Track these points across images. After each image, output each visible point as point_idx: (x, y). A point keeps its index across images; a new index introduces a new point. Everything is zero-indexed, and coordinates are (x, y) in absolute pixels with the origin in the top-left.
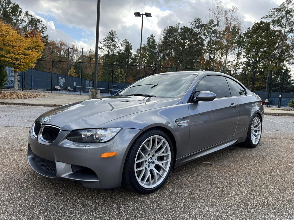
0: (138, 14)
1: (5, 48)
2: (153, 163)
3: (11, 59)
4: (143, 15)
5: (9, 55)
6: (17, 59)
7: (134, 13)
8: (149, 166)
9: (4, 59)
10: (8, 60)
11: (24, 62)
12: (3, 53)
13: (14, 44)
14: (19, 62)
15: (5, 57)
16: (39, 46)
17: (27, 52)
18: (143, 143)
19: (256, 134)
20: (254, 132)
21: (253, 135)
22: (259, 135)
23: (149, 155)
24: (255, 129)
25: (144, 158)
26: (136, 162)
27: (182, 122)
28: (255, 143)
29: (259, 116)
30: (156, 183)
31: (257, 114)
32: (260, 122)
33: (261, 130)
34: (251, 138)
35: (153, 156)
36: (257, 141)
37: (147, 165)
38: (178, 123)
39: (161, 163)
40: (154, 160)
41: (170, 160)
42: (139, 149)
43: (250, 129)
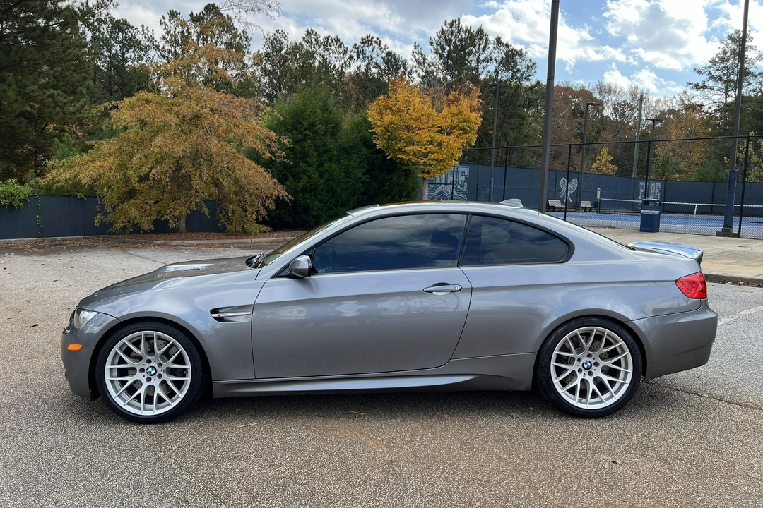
1: (404, 134)
2: (160, 376)
3: (414, 155)
5: (407, 149)
6: (426, 155)
8: (149, 380)
9: (401, 156)
10: (407, 158)
11: (434, 160)
12: (400, 145)
13: (417, 124)
14: (425, 160)
15: (405, 152)
16: (465, 121)
17: (438, 137)
18: (124, 340)
19: (605, 378)
20: (597, 373)
21: (590, 379)
22: (622, 384)
23: (149, 361)
24: (602, 363)
25: (130, 363)
26: (108, 366)
27: (230, 314)
28: (589, 405)
29: (617, 328)
30: (154, 411)
31: (594, 319)
32: (620, 344)
33: (630, 370)
34: (558, 386)
35: (160, 365)
36: (607, 401)
37: (146, 377)
38: (216, 315)
39: (170, 379)
40: (162, 373)
41: (188, 378)
42: (116, 349)
43: (545, 360)
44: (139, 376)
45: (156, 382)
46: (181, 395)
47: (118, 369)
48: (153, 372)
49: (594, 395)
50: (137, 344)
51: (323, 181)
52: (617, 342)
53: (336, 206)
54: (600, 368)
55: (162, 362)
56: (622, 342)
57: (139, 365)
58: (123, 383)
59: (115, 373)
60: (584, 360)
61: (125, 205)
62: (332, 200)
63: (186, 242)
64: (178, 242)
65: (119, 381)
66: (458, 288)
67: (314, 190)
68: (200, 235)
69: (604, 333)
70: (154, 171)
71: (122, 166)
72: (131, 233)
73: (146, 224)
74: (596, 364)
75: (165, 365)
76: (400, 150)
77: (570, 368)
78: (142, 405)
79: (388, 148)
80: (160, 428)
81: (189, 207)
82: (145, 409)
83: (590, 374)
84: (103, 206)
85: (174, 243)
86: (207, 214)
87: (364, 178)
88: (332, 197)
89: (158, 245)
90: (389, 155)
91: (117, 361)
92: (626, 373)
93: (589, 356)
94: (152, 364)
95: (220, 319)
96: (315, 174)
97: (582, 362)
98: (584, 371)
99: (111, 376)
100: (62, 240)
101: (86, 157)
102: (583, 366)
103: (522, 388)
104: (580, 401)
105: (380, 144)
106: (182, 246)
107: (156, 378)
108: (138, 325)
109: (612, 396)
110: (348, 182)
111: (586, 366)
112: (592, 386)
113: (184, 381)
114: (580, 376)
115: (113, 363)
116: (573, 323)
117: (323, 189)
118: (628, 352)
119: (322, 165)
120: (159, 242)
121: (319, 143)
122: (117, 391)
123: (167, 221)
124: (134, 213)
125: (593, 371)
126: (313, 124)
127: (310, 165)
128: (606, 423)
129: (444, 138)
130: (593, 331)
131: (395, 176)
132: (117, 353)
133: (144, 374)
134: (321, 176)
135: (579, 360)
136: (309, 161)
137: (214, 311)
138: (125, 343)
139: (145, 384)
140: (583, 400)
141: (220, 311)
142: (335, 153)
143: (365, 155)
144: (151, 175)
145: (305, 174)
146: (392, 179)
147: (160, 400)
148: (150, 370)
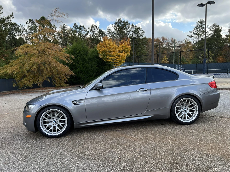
0: (201, 5)
1: (108, 53)
3: (112, 60)
4: (206, 4)
5: (110, 58)
6: (115, 59)
7: (197, 5)
10: (110, 61)
11: (118, 61)
13: (112, 50)
14: (115, 61)
15: (109, 59)
16: (126, 49)
17: (119, 54)
18: (45, 113)
19: (191, 113)
20: (188, 111)
21: (186, 114)
22: (195, 114)
23: (53, 119)
24: (189, 109)
25: (47, 120)
26: (40, 121)
27: (78, 102)
28: (186, 121)
29: (193, 98)
30: (56, 134)
31: (187, 96)
32: (194, 102)
33: (198, 110)
34: (177, 116)
35: (57, 120)
36: (191, 119)
37: (53, 124)
38: (74, 103)
39: (60, 124)
40: (57, 122)
41: (66, 123)
42: (42, 115)
43: (173, 109)
44: (50, 124)
45: (56, 125)
46: (64, 128)
47: (43, 122)
48: (55, 122)
49: (188, 118)
50: (49, 113)
51: (84, 69)
52: (193, 102)
53: (89, 77)
54: (189, 110)
55: (57, 119)
56: (195, 102)
57: (50, 120)
58: (45, 126)
59: (43, 123)
60: (184, 108)
61: (23, 80)
62: (88, 75)
63: (43, 90)
64: (41, 91)
65: (44, 126)
66: (147, 90)
67: (82, 72)
68: (47, 88)
69: (189, 100)
70: (32, 68)
71: (21, 68)
72: (25, 89)
73: (30, 85)
74: (188, 109)
75: (58, 120)
76: (107, 58)
77: (180, 111)
78: (52, 132)
79: (103, 58)
80: (59, 139)
81: (43, 79)
82: (53, 134)
83: (186, 112)
84: (15, 81)
85: (40, 91)
86: (49, 81)
87: (97, 68)
88: (88, 74)
89: (35, 92)
90: (104, 60)
91: (43, 119)
92: (196, 111)
93: (185, 107)
94: (54, 120)
95: (75, 104)
96: (82, 67)
97: (183, 109)
98: (184, 111)
99: (42, 124)
100: (3, 93)
101: (9, 66)
102: (184, 110)
103: (167, 118)
104: (184, 120)
105: (101, 57)
106: (42, 91)
107: (56, 124)
108: (49, 108)
109: (193, 118)
110: (92, 69)
111: (185, 110)
112: (187, 116)
113: (65, 124)
114: (183, 113)
115: (42, 120)
116: (181, 97)
117: (85, 71)
118: (197, 105)
119: (83, 64)
120: (35, 91)
121: (82, 57)
122: (44, 129)
123: (37, 84)
124: (26, 82)
125: (187, 111)
126: (80, 52)
127: (80, 64)
128: (192, 126)
129: (120, 54)
130: (186, 99)
131: (106, 67)
132: (43, 117)
133: (52, 123)
134: (84, 68)
135: (183, 108)
136: (80, 63)
137: (73, 102)
138: (45, 114)
139: (53, 126)
140: (185, 120)
141: (75, 101)
142: (87, 60)
143: (97, 61)
144: (31, 70)
145: (78, 67)
146: (105, 68)
147: (58, 130)
148: (54, 121)
